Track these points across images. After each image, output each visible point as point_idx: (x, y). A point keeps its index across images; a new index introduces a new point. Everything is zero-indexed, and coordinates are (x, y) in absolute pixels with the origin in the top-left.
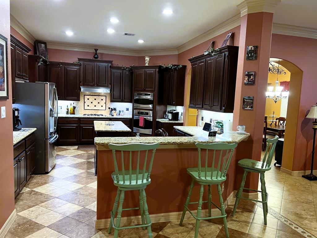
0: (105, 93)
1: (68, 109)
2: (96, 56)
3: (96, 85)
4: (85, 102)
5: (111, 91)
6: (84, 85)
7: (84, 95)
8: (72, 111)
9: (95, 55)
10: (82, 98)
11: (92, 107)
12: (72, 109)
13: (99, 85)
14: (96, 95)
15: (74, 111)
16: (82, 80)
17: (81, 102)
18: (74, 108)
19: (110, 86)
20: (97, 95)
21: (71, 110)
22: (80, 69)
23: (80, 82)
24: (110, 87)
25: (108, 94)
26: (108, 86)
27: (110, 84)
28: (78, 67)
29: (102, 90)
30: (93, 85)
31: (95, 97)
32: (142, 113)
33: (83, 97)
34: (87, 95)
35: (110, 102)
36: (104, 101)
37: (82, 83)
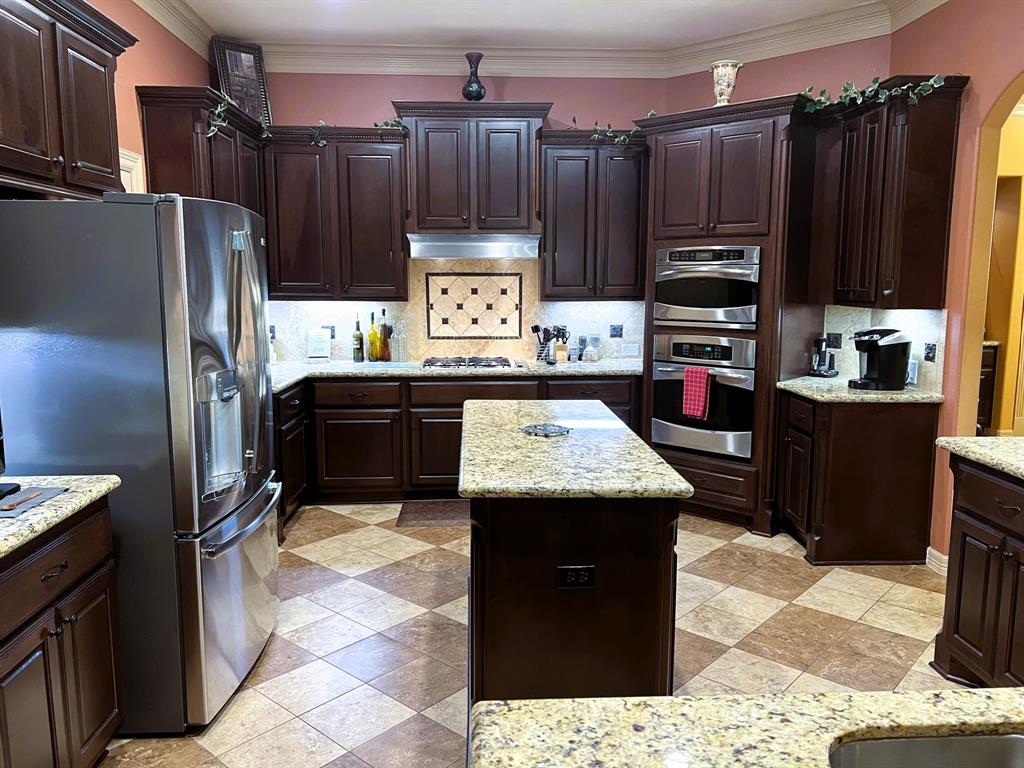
0: (516, 261)
1: (360, 340)
2: (475, 87)
3: (474, 226)
4: (430, 307)
5: (542, 248)
6: (424, 227)
7: (428, 275)
8: (378, 344)
9: (469, 83)
10: (416, 286)
11: (461, 325)
12: (379, 336)
13: (490, 225)
14: (477, 271)
15: (385, 345)
16: (412, 206)
17: (416, 305)
18: (387, 331)
19: (538, 225)
20: (483, 271)
21: (372, 344)
22: (403, 153)
23: (407, 214)
24: (540, 230)
25: (531, 264)
26: (528, 228)
27: (539, 218)
28: (395, 147)
29: (503, 249)
30: (462, 224)
31: (475, 282)
32: (696, 351)
33: (424, 281)
34: (438, 274)
35: (537, 303)
36: (513, 297)
37: (412, 221)
